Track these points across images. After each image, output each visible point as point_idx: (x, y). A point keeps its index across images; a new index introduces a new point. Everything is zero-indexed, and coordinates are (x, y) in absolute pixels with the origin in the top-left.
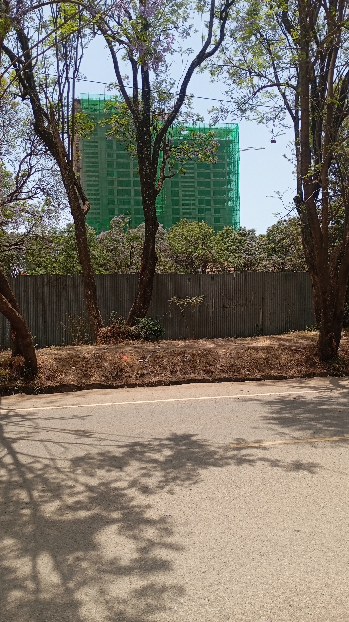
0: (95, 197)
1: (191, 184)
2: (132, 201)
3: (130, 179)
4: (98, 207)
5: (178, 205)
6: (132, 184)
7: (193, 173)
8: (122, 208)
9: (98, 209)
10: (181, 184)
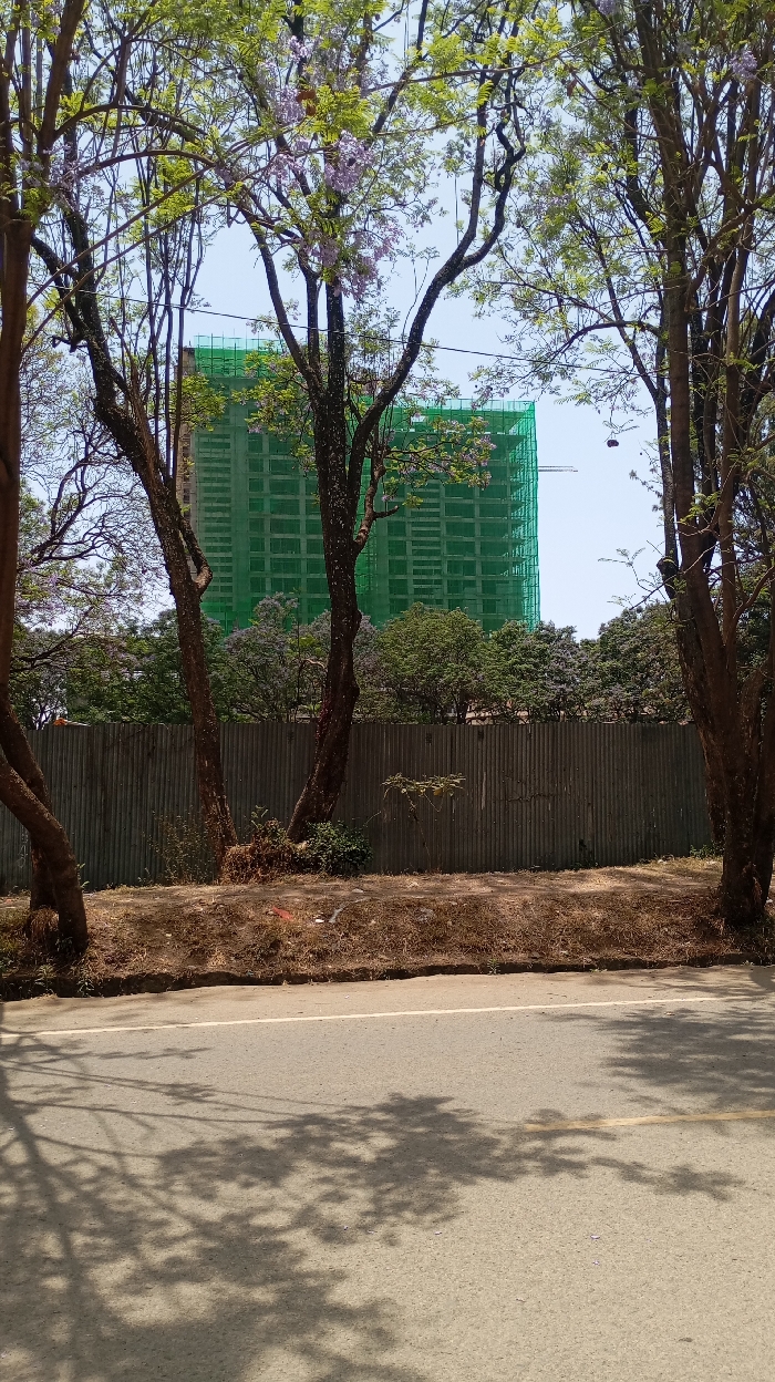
0: (222, 554)
1: (432, 529)
2: (304, 564)
3: (298, 517)
4: (228, 575)
5: (405, 573)
6: (303, 528)
7: (437, 505)
8: (280, 579)
9: (229, 580)
10: (409, 529)
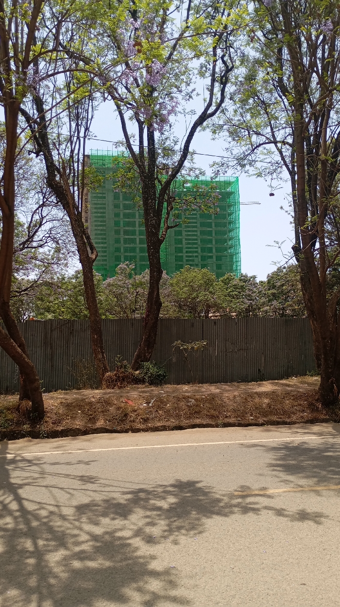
0: (102, 245)
1: (194, 233)
2: (138, 249)
3: (135, 228)
5: (182, 252)
6: (137, 233)
7: (196, 223)
8: (128, 256)
9: (105, 256)
10: (184, 233)
